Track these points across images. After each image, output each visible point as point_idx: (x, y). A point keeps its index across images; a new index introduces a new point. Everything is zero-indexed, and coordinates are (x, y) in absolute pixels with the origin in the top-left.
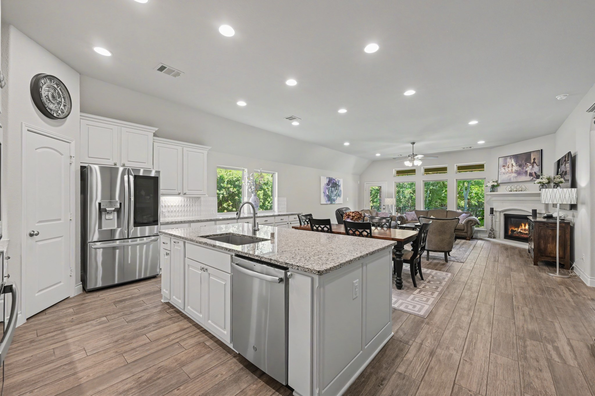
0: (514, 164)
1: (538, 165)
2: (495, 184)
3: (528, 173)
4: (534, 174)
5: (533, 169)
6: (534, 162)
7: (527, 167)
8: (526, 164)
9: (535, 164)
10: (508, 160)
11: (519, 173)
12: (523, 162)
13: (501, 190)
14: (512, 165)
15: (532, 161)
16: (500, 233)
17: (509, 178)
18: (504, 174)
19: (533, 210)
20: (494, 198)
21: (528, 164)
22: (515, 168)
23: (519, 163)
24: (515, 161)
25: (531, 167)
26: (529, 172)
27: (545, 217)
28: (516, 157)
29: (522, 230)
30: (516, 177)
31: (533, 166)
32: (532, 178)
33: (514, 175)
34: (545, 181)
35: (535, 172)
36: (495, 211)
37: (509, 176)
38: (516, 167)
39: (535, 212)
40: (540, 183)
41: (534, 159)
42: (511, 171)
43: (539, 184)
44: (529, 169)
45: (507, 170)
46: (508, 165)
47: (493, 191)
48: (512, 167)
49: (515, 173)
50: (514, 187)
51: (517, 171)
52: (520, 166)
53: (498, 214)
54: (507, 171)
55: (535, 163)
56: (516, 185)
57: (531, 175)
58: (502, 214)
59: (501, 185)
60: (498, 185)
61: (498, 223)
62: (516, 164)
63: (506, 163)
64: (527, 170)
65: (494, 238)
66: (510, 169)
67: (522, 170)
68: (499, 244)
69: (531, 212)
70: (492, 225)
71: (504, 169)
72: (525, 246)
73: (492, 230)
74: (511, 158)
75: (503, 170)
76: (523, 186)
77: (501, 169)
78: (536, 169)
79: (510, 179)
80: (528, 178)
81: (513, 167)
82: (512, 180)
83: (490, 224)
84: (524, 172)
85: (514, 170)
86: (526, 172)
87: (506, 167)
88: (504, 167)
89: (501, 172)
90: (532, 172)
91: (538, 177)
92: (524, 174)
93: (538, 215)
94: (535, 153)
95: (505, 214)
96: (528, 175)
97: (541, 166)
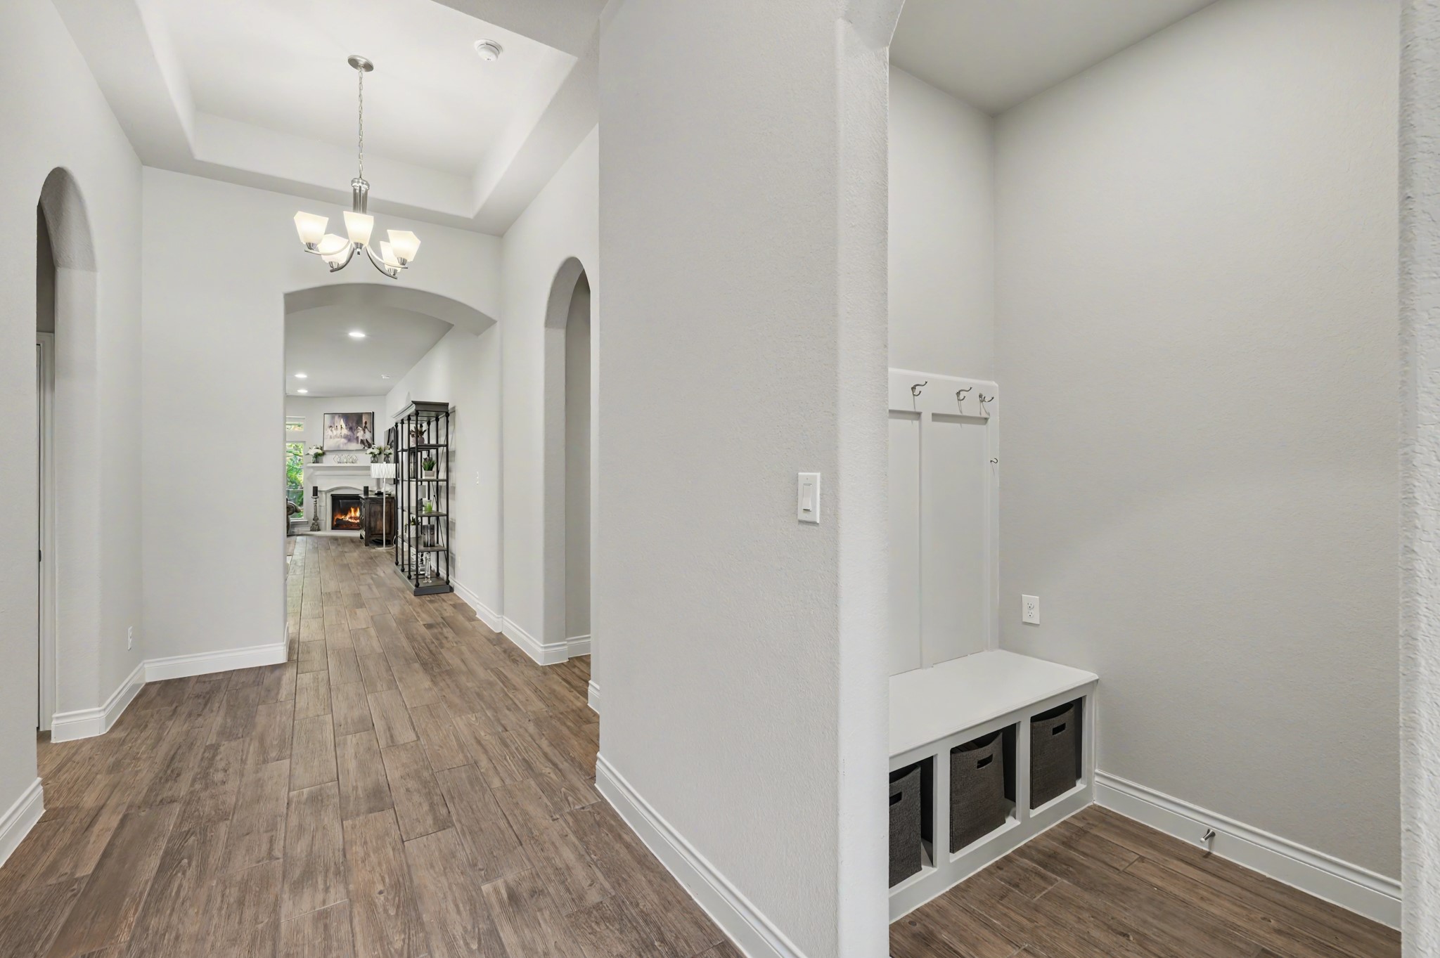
0: (344, 426)
1: (369, 430)
2: (320, 451)
3: (359, 440)
5: (364, 436)
6: (366, 427)
7: (358, 432)
8: (357, 428)
11: (349, 439)
12: (354, 424)
13: (329, 461)
14: (341, 428)
15: (364, 425)
16: (326, 523)
18: (331, 438)
19: (365, 487)
20: (318, 473)
21: (359, 428)
22: (345, 431)
24: (345, 422)
25: (362, 432)
26: (360, 438)
27: (376, 494)
28: (346, 417)
29: (351, 518)
31: (364, 432)
32: (363, 446)
33: (344, 441)
34: (376, 452)
35: (366, 440)
36: (321, 491)
39: (366, 490)
40: (371, 453)
41: (366, 423)
42: (339, 435)
43: (371, 455)
44: (360, 434)
45: (335, 432)
46: (337, 426)
47: (317, 462)
48: (341, 430)
49: (345, 438)
50: (344, 456)
51: (347, 435)
52: (351, 429)
53: (324, 495)
54: (335, 434)
56: (345, 455)
57: (362, 442)
58: (329, 495)
59: (327, 453)
60: (324, 454)
61: (322, 508)
62: (346, 426)
64: (357, 435)
65: (319, 530)
66: (339, 431)
68: (327, 537)
69: (363, 489)
70: (316, 512)
71: (332, 430)
72: (356, 534)
73: (316, 519)
75: (330, 433)
76: (354, 455)
77: (327, 431)
78: (368, 436)
79: (339, 446)
80: (360, 446)
81: (343, 430)
82: (342, 447)
83: (313, 511)
84: (355, 437)
85: (343, 434)
86: (357, 438)
89: (327, 434)
90: (363, 439)
91: (370, 446)
93: (370, 493)
94: (367, 416)
95: (332, 495)
96: (360, 443)
97: (372, 432)
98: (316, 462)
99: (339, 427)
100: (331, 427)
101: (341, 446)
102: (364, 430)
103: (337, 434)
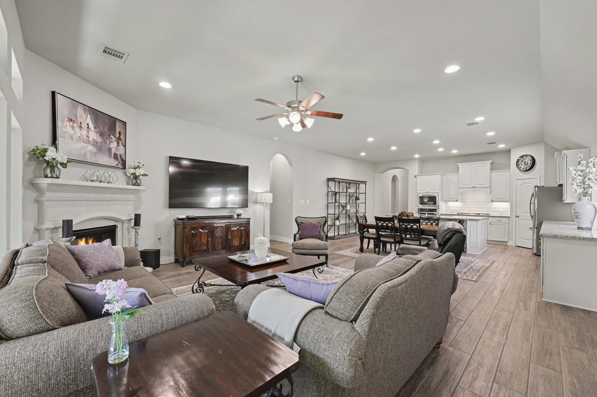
0: (91, 126)
1: (124, 144)
3: (113, 154)
4: (119, 156)
5: (118, 149)
6: (119, 138)
7: (111, 142)
8: (110, 136)
9: (121, 142)
10: (80, 111)
11: (99, 148)
12: (105, 129)
14: (88, 128)
15: (118, 135)
17: (83, 152)
18: (72, 139)
21: (112, 137)
22: (93, 135)
23: (99, 128)
24: (93, 121)
25: (115, 144)
26: (113, 151)
30: (95, 154)
31: (118, 145)
32: (117, 162)
35: (120, 154)
37: (82, 148)
38: (96, 134)
41: (119, 133)
42: (85, 137)
44: (114, 146)
45: (78, 131)
48: (88, 131)
49: (93, 145)
50: (89, 171)
51: (97, 142)
52: (102, 135)
54: (79, 134)
55: (121, 139)
57: (116, 157)
62: (95, 128)
63: (76, 116)
64: (111, 147)
66: (84, 132)
67: (104, 144)
71: (73, 127)
74: (85, 110)
75: (70, 130)
77: (65, 125)
78: (121, 151)
79: (85, 155)
81: (90, 132)
82: (89, 159)
84: (107, 148)
85: (90, 139)
86: (110, 149)
87: (75, 125)
88: (71, 123)
89: (64, 130)
90: (117, 153)
92: (107, 153)
94: (120, 124)
96: (113, 157)
97: (125, 146)
99: (84, 126)
100: (71, 120)
101: (88, 155)
102: (118, 143)
103: (81, 135)
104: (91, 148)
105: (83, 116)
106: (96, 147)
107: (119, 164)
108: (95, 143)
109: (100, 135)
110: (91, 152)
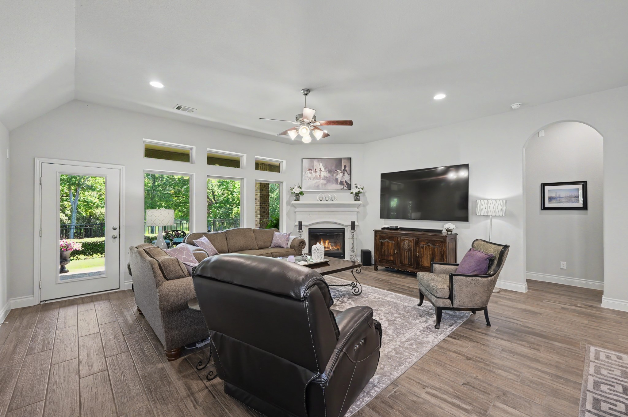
0: (323, 169)
1: (349, 173)
2: (300, 191)
3: (339, 182)
4: (345, 182)
5: (343, 178)
6: (345, 170)
7: (337, 174)
8: (336, 171)
9: (346, 173)
10: (316, 163)
12: (333, 168)
13: (303, 200)
14: (321, 170)
15: (343, 168)
17: (316, 185)
18: (311, 179)
20: (300, 209)
21: (338, 171)
22: (324, 174)
23: (328, 168)
24: (324, 166)
25: (341, 175)
26: (339, 180)
28: (325, 161)
30: (325, 184)
31: (344, 175)
32: (343, 187)
35: (346, 181)
36: (303, 226)
37: (317, 182)
38: (326, 173)
39: (353, 224)
41: (345, 167)
42: (318, 176)
44: (340, 176)
45: (314, 174)
46: (316, 169)
48: (320, 172)
51: (327, 177)
52: (330, 171)
53: (305, 229)
54: (314, 176)
55: (346, 171)
56: (324, 193)
57: (341, 183)
59: (305, 192)
62: (325, 169)
63: (313, 167)
64: (337, 177)
66: (318, 174)
67: (332, 177)
71: (311, 173)
74: (318, 161)
75: (309, 175)
77: (307, 173)
78: (346, 178)
79: (318, 186)
80: (339, 187)
81: (322, 172)
82: (321, 187)
84: (334, 179)
85: (322, 176)
86: (337, 179)
87: (312, 171)
88: (310, 171)
89: (306, 176)
90: (343, 181)
91: (348, 187)
92: (334, 182)
94: (345, 160)
95: (309, 228)
96: (339, 184)
97: (350, 174)
98: (298, 200)
99: (318, 170)
100: (310, 169)
101: (321, 186)
102: (344, 173)
103: (316, 176)
104: (322, 181)
105: (317, 165)
106: (325, 180)
107: (345, 187)
108: (325, 178)
109: (329, 172)
110: (322, 184)
